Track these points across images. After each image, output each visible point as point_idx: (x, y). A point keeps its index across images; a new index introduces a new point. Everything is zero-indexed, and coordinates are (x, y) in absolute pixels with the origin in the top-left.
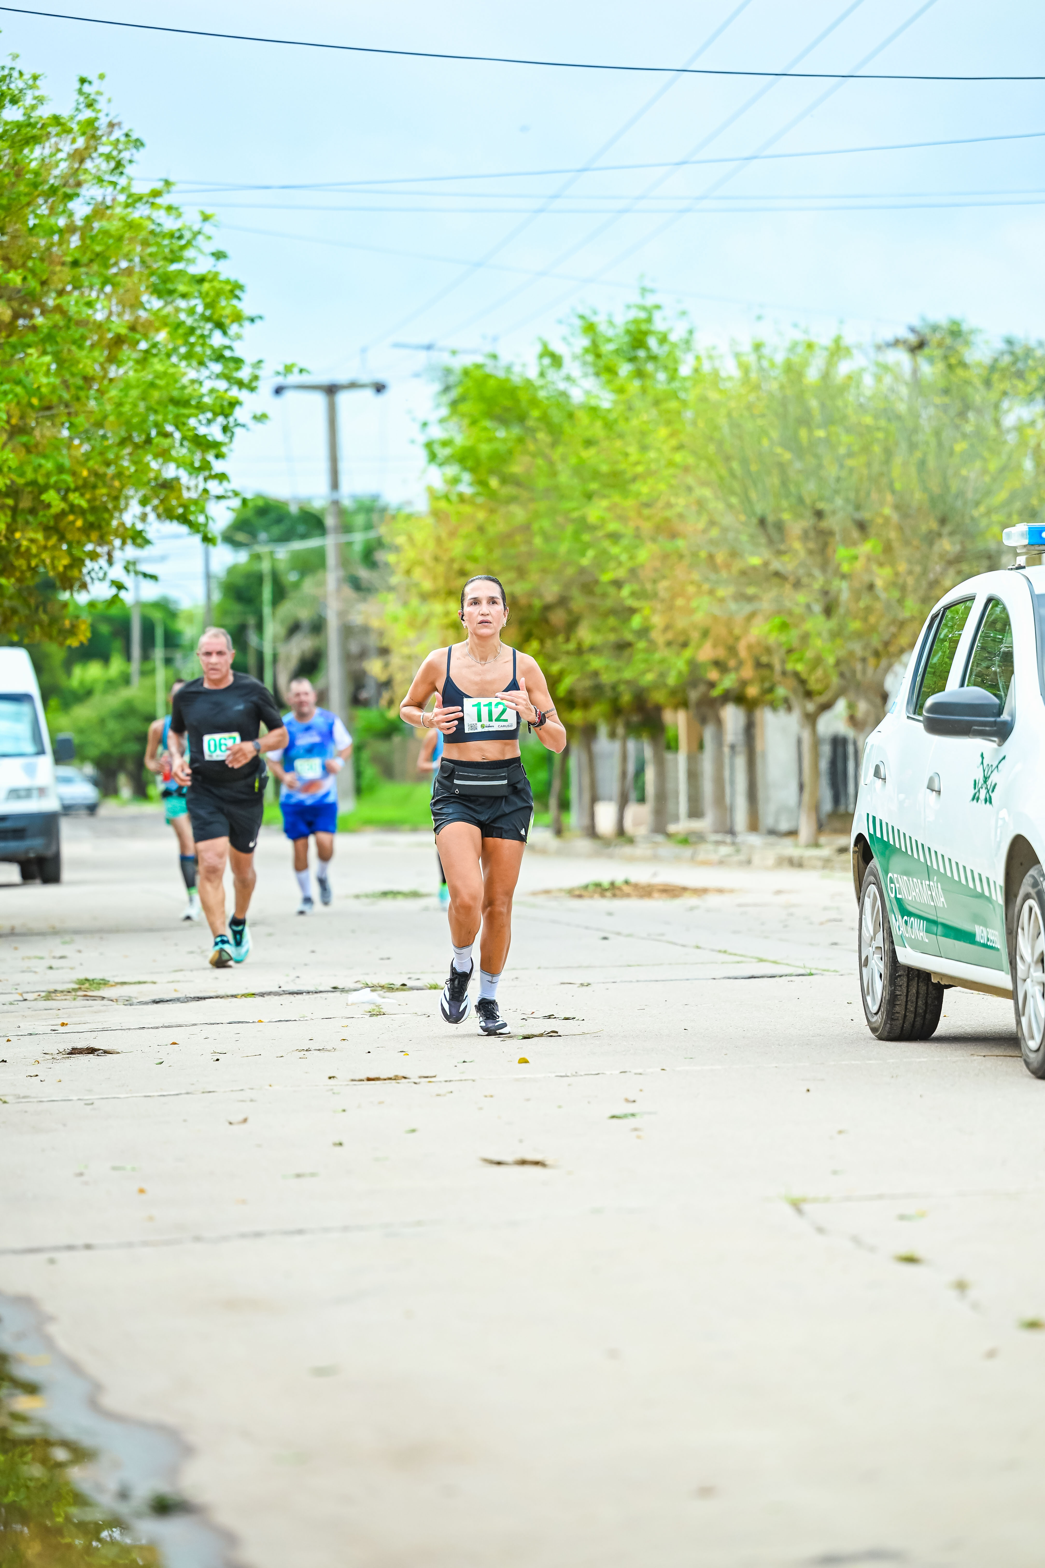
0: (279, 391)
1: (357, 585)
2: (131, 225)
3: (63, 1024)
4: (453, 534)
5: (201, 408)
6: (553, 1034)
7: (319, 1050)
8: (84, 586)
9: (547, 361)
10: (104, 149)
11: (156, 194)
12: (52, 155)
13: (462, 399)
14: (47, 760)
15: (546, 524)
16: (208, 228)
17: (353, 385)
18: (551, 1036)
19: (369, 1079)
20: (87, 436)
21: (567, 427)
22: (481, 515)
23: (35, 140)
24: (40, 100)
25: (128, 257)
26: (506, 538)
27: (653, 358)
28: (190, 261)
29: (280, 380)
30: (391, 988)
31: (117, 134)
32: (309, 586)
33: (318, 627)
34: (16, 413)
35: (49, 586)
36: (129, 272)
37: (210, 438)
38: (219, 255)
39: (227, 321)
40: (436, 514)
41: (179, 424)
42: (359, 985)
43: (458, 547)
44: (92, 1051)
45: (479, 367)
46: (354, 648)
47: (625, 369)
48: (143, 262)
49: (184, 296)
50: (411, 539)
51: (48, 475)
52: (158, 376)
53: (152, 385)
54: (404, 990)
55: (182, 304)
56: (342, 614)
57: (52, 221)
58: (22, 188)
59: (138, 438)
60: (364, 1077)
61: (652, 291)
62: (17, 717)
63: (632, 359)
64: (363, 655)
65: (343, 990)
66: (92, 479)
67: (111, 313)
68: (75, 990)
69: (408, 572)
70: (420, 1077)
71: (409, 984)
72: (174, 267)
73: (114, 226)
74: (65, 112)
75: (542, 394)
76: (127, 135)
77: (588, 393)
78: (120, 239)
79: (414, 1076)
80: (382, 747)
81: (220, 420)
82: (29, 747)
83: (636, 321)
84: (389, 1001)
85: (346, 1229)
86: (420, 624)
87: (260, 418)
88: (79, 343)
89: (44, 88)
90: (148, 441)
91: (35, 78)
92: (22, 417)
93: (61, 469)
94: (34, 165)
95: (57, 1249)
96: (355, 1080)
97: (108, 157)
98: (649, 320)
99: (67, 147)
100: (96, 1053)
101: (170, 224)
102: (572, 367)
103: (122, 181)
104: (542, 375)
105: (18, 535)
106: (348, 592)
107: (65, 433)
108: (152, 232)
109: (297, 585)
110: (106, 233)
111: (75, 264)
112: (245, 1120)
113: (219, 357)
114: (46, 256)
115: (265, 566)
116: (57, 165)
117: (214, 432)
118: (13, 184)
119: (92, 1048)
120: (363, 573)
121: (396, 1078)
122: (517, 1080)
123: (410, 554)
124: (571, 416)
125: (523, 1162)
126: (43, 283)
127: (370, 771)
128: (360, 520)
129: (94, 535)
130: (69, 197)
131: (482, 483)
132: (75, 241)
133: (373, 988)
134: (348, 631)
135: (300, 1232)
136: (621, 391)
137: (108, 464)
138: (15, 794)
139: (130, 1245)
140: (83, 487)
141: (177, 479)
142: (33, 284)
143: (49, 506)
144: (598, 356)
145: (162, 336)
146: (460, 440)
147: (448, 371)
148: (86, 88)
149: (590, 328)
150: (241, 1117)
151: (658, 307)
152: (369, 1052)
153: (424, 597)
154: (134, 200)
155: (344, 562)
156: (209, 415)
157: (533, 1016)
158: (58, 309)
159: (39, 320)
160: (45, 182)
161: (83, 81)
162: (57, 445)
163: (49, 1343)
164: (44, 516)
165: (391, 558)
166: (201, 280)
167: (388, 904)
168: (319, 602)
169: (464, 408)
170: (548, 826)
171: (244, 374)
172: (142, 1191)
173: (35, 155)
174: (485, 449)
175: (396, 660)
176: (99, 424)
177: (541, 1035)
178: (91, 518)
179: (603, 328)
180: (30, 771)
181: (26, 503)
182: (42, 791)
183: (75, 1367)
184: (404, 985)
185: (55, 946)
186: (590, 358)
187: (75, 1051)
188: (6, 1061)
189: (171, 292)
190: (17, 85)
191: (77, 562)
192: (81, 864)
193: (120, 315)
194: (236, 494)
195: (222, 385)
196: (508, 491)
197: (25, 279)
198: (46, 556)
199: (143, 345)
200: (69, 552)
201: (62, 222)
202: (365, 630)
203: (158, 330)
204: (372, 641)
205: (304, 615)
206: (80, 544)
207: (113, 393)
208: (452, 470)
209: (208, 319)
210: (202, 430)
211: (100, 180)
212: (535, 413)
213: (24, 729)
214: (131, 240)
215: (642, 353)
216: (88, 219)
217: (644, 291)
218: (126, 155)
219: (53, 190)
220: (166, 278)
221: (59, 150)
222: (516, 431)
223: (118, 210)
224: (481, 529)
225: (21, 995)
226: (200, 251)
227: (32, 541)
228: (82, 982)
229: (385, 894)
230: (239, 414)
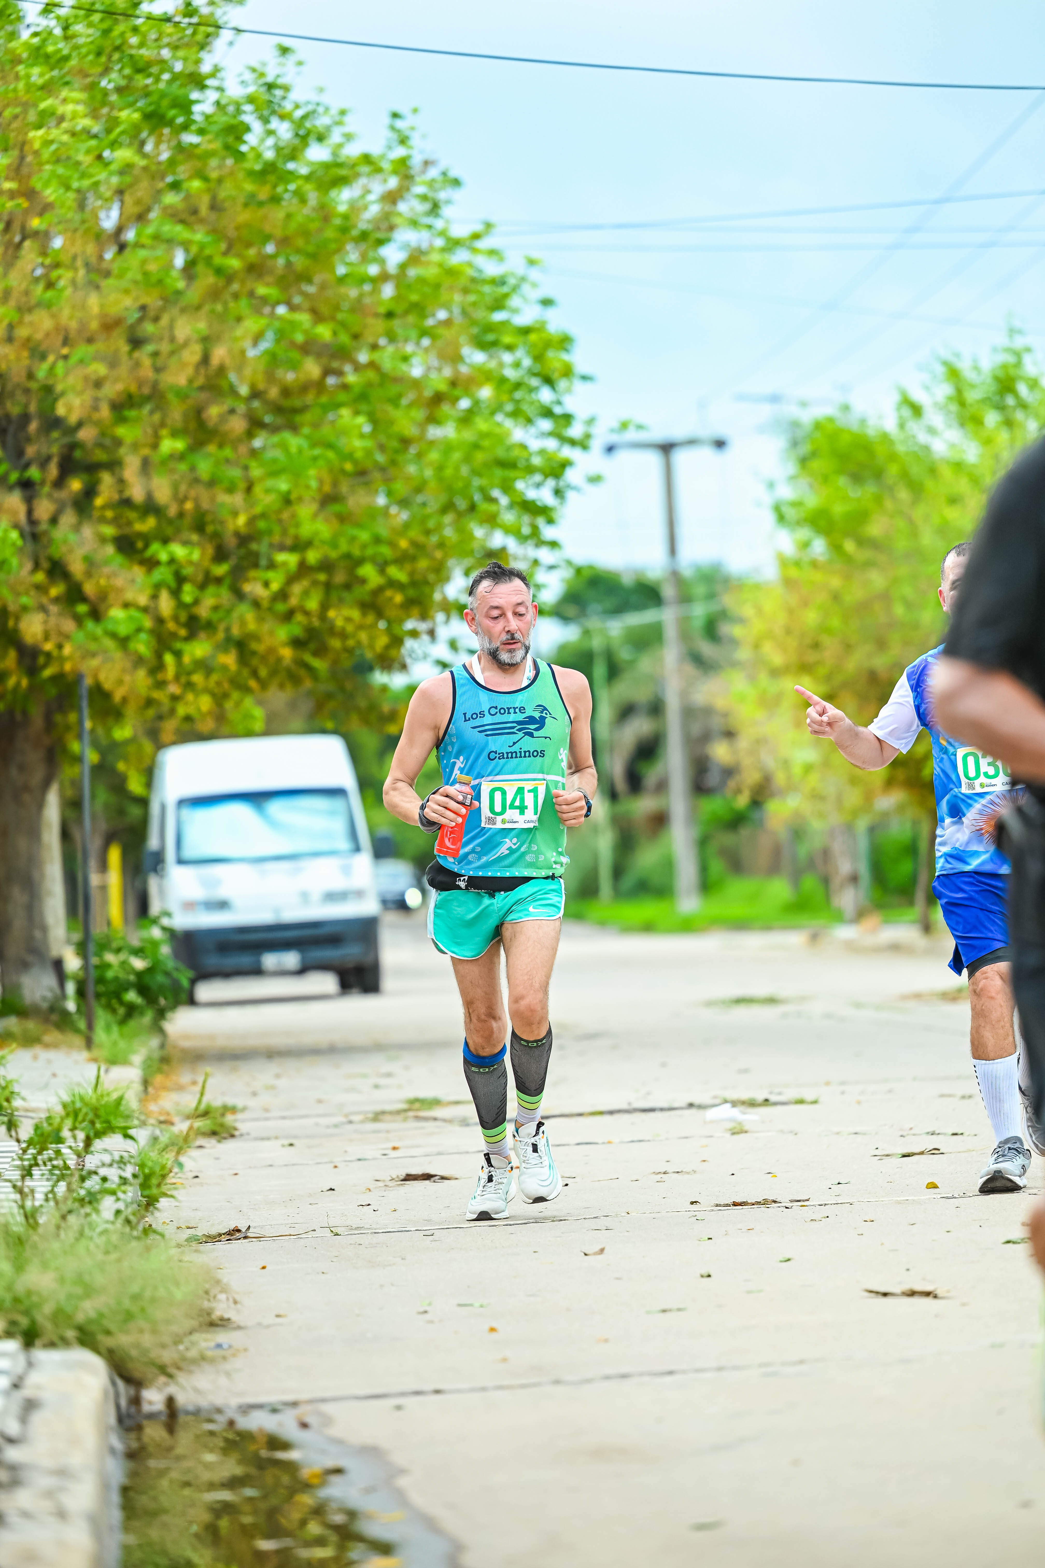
0: (610, 449)
1: (699, 661)
2: (451, 272)
3: (394, 1148)
4: (805, 603)
5: (530, 470)
6: (935, 1151)
7: (678, 1172)
8: (404, 667)
9: (907, 412)
10: (419, 189)
11: (476, 236)
12: (363, 196)
13: (814, 454)
14: (365, 859)
15: (907, 590)
16: (534, 274)
17: (692, 442)
18: (934, 1154)
19: (735, 1204)
20: (404, 503)
21: (929, 484)
22: (836, 582)
23: (342, 181)
24: (349, 137)
25: (447, 306)
26: (863, 607)
27: (1023, 405)
28: (515, 311)
29: (614, 438)
30: (752, 1104)
31: (433, 173)
32: (645, 664)
33: (656, 708)
34: (328, 480)
35: (364, 668)
36: (448, 323)
37: (539, 503)
38: (547, 302)
39: (555, 376)
40: (789, 583)
41: (507, 487)
42: (717, 1101)
43: (811, 617)
44: (428, 1177)
45: (831, 420)
46: (696, 729)
47: (992, 418)
48: (464, 313)
49: (510, 348)
50: (759, 611)
51: (364, 547)
52: (484, 435)
53: (476, 446)
54: (766, 1105)
55: (507, 358)
56: (684, 694)
57: (361, 269)
58: (330, 233)
59: (462, 504)
60: (730, 1201)
61: (1020, 332)
62: (332, 813)
63: (1001, 408)
64: (706, 737)
65: (700, 1107)
66: (412, 551)
67: (429, 369)
68: (405, 1111)
69: (757, 646)
70: (791, 1201)
71: (773, 1098)
72: (498, 316)
73: (430, 272)
74: (375, 149)
75: (901, 448)
76: (444, 174)
77: (952, 446)
78: (437, 286)
79: (785, 1200)
80: (727, 839)
81: (551, 483)
82: (344, 844)
83: (1004, 367)
84: (751, 1117)
85: (720, 1369)
86: (770, 703)
87: (595, 480)
88: (395, 401)
89: (351, 124)
90: (472, 508)
91: (343, 113)
92: (335, 484)
93: (377, 540)
94: (342, 208)
95: (403, 1394)
96: (720, 1205)
97: (424, 198)
98: (1019, 364)
99: (378, 188)
100: (433, 1179)
101: (491, 269)
102: (934, 418)
103: (439, 224)
104: (902, 426)
105: (332, 614)
106: (690, 669)
107: (381, 500)
108: (473, 280)
109: (632, 663)
110: (422, 280)
111: (390, 315)
112: (602, 1251)
113: (548, 413)
114: (358, 307)
115: (597, 643)
116: (366, 208)
117: (544, 495)
118: (320, 230)
119: (427, 1174)
120: (706, 649)
121: (765, 1203)
122: (898, 1202)
123: (757, 627)
124: (933, 471)
125: (912, 1294)
126: (356, 337)
127: (717, 866)
128: (700, 590)
129: (415, 611)
130: (380, 242)
131: (836, 548)
132: (388, 291)
133: (734, 1104)
134: (689, 712)
135: (671, 1373)
136: (987, 442)
137: (428, 532)
138: (331, 897)
139: (484, 1389)
140: (402, 559)
141: (503, 549)
142: (344, 338)
143: (363, 581)
144: (962, 403)
145: (486, 393)
146: (813, 501)
147: (795, 425)
148: (399, 124)
149: (953, 374)
150: (597, 1248)
151: (1028, 350)
152: (733, 1174)
153: (775, 673)
154: (453, 244)
155: (685, 636)
156: (538, 478)
157: (913, 1132)
158: (372, 365)
159: (351, 378)
160: (355, 226)
161: (395, 115)
162: (373, 514)
163: (401, 1498)
164: (360, 592)
165: (737, 631)
166: (525, 331)
167: (742, 1013)
168: (657, 681)
169: (816, 465)
170: (913, 922)
171: (575, 431)
172: (492, 1330)
173: (343, 197)
174: (838, 509)
175: (743, 743)
176: (419, 490)
177: (922, 1153)
178: (411, 593)
179: (969, 374)
180: (347, 871)
181: (340, 578)
182: (359, 894)
183: (431, 1524)
184: (767, 1100)
185: (379, 1063)
186: (954, 407)
187: (409, 1178)
188: (334, 1190)
189: (495, 344)
190: (322, 122)
191: (397, 641)
192: (402, 972)
193: (439, 370)
194: (569, 563)
195: (551, 444)
196: (862, 555)
197: (335, 333)
198: (363, 636)
199: (464, 404)
200: (389, 630)
201: (373, 270)
202: (708, 711)
203: (480, 385)
204: (716, 723)
205: (641, 695)
206: (401, 621)
207: (434, 456)
208: (804, 533)
209: (535, 375)
210: (532, 494)
211: (414, 223)
212: (893, 470)
213: (339, 826)
214: (451, 288)
215: (1010, 401)
216: (403, 267)
217: (1012, 332)
218: (442, 195)
219: (364, 236)
220: (489, 328)
221: (369, 192)
222: (870, 489)
223: (435, 257)
224: (836, 597)
225: (346, 1116)
226: (525, 299)
227: (348, 620)
228: (413, 1101)
229: (740, 1001)
230: (571, 476)
